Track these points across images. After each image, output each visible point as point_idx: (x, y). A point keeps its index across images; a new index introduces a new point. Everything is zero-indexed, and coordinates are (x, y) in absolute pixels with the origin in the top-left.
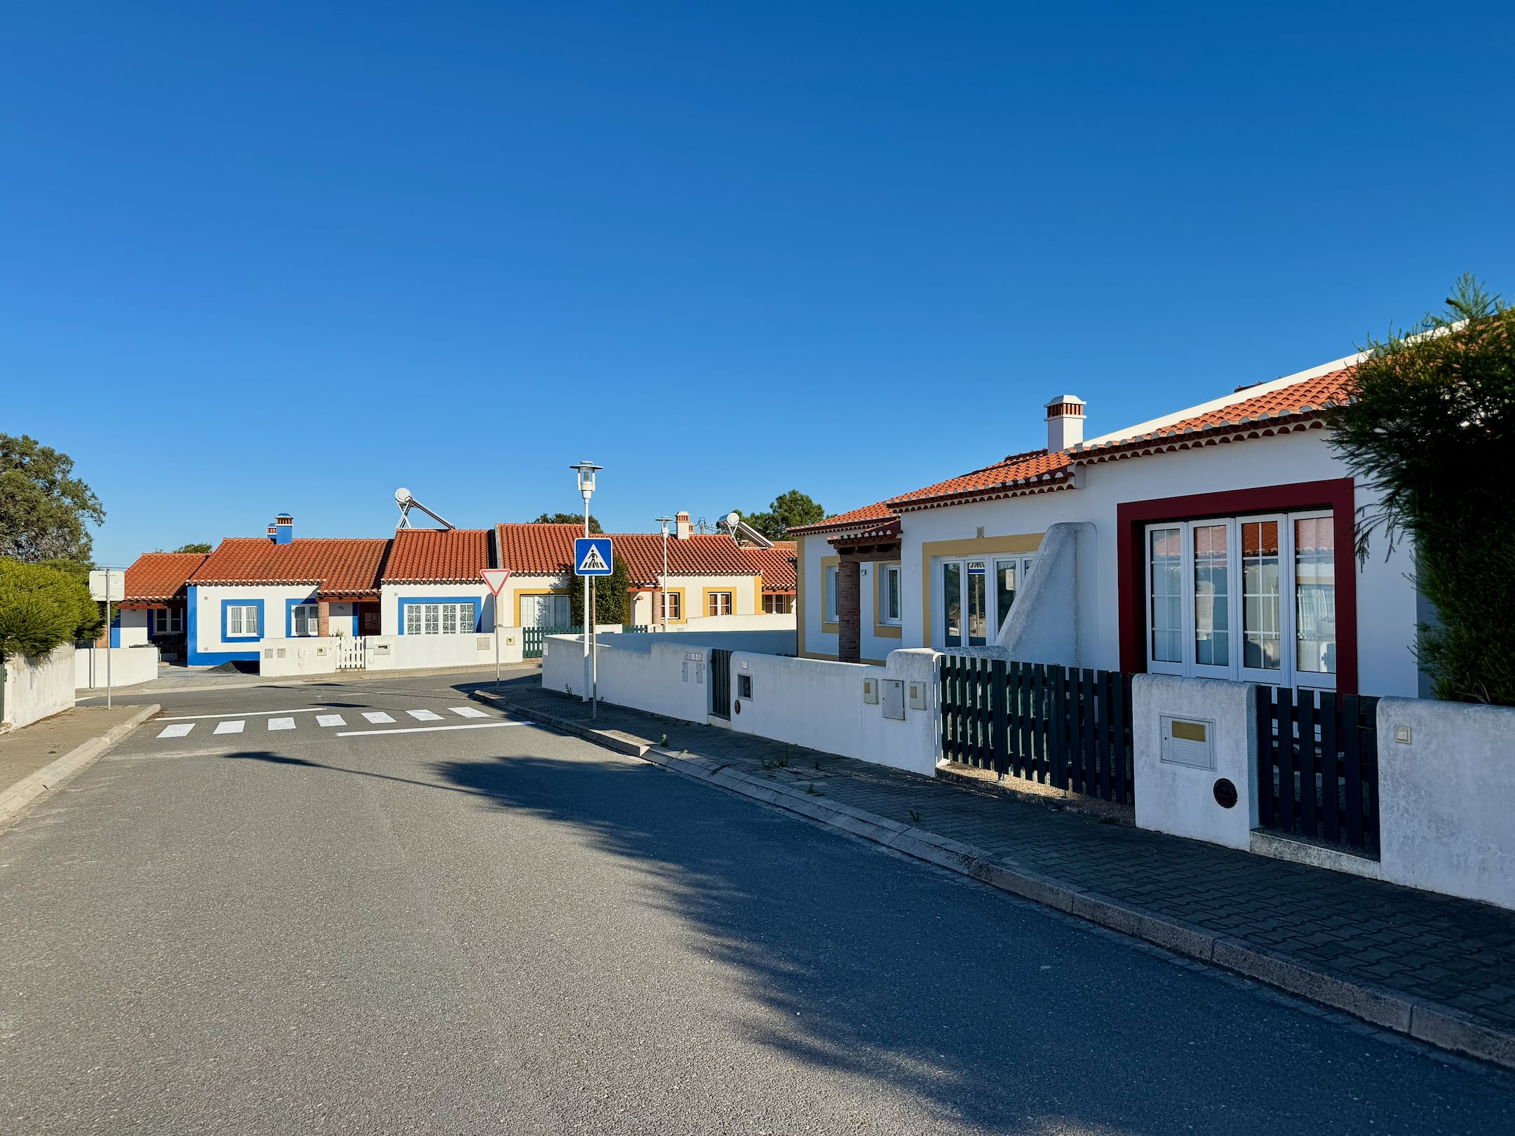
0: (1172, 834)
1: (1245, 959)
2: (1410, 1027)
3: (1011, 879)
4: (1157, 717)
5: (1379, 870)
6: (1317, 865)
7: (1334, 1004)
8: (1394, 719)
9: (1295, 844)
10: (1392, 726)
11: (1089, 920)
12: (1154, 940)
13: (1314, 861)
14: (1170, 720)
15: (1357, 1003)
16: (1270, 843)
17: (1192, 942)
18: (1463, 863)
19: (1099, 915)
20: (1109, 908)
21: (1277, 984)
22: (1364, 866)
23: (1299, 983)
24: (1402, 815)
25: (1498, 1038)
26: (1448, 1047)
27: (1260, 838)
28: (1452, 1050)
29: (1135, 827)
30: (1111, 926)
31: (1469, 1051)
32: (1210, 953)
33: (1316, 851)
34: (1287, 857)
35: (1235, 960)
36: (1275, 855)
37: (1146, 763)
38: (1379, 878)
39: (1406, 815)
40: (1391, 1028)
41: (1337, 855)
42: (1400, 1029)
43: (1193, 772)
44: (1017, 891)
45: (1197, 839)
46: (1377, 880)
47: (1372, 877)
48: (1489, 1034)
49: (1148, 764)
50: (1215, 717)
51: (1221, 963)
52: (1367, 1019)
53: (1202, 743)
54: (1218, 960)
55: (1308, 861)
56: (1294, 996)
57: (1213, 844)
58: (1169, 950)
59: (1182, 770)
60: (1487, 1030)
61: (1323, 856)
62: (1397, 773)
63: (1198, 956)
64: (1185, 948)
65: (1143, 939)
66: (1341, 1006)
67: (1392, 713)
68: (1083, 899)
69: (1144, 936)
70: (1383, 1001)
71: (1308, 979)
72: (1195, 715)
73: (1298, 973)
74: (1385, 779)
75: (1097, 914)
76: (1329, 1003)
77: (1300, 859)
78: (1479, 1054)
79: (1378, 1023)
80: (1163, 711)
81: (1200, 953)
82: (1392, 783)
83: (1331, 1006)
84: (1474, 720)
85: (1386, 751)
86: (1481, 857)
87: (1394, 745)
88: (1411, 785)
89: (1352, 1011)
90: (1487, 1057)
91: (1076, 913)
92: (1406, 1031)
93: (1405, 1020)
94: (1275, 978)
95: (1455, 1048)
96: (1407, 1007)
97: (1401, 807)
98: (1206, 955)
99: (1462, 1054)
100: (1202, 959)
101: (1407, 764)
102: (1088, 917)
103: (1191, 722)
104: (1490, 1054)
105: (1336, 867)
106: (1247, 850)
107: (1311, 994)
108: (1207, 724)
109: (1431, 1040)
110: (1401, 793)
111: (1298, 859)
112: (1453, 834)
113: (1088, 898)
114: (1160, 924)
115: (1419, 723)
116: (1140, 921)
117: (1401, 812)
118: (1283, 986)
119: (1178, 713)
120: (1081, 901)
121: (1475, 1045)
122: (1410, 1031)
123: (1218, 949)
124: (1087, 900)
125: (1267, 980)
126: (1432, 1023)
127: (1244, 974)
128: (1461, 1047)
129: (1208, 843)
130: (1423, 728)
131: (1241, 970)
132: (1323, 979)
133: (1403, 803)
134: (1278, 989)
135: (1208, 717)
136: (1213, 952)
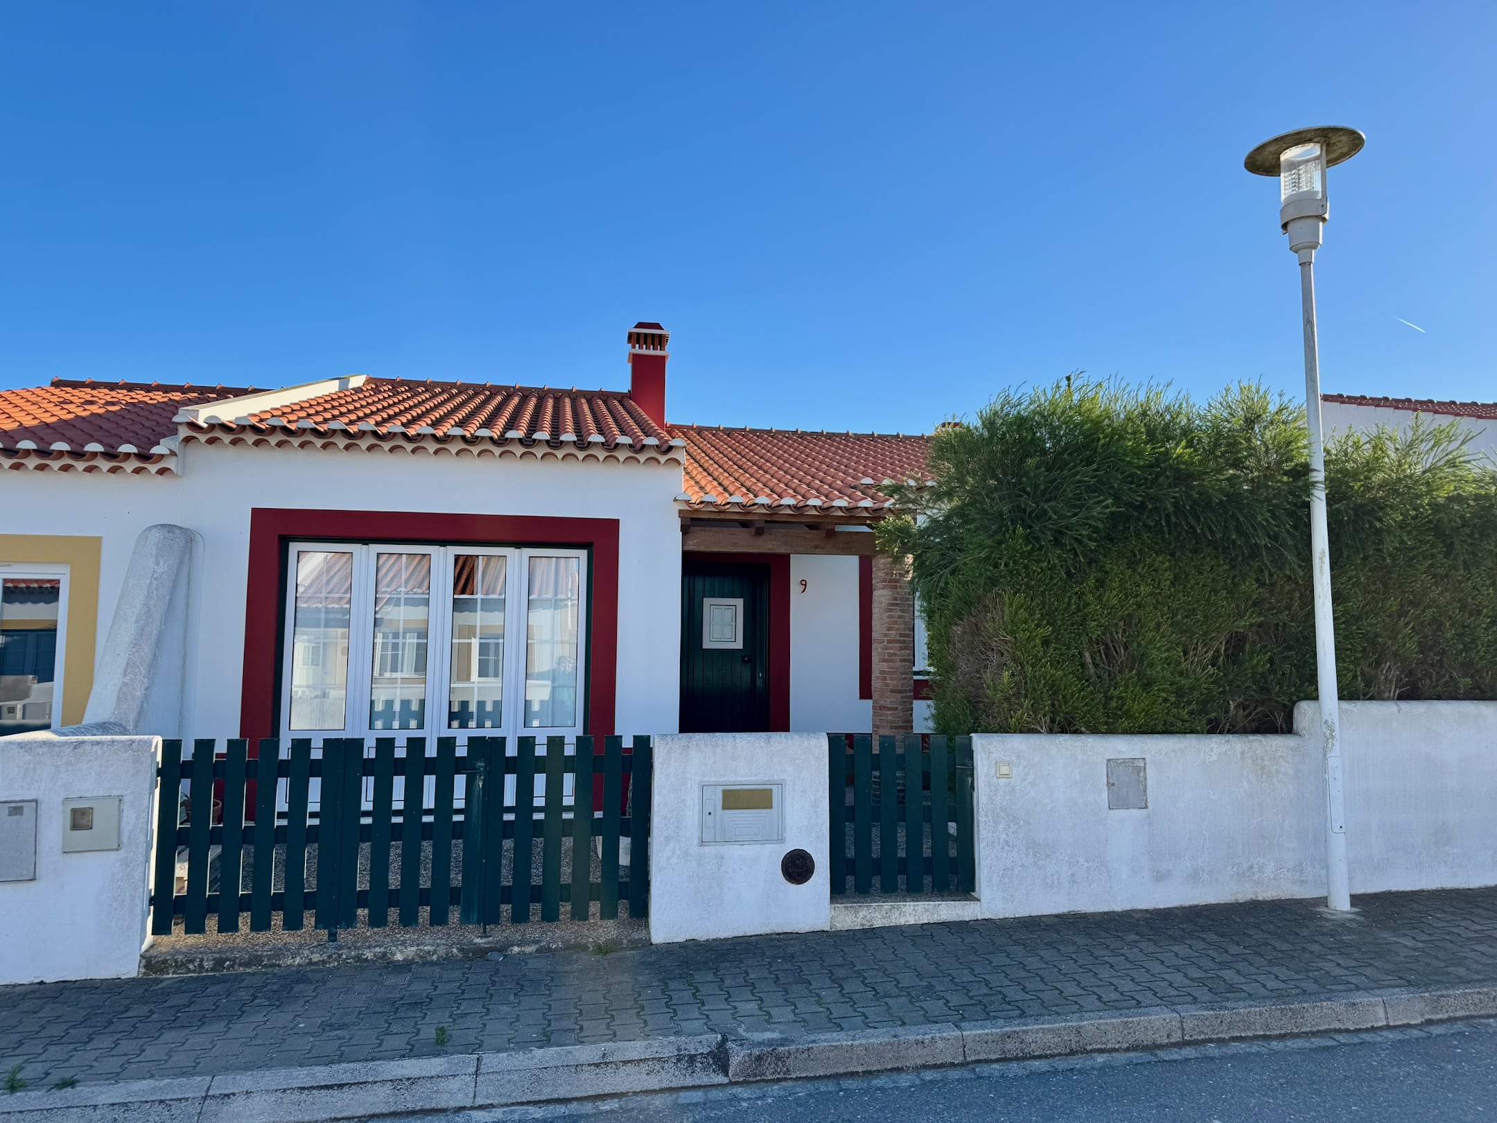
0: (714, 937)
1: (1221, 1022)
2: (1387, 1018)
3: (832, 1055)
4: (696, 788)
5: (979, 909)
6: (914, 923)
7: (1320, 1028)
8: (994, 755)
9: (887, 906)
10: (993, 762)
11: (997, 1061)
12: (1103, 1046)
13: (909, 919)
14: (719, 790)
15: (1340, 1018)
16: (856, 912)
17: (1155, 1029)
18: (1056, 881)
19: (1012, 1047)
20: (1025, 1032)
21: (1262, 1033)
22: (964, 909)
23: (1283, 1022)
24: (1003, 848)
25: (1448, 996)
26: (1418, 1021)
27: (843, 909)
28: (1422, 1022)
29: (651, 944)
30: (1036, 1054)
31: (1434, 1017)
32: (1179, 1032)
33: (912, 907)
34: (878, 923)
35: (1210, 1028)
36: (862, 925)
37: (674, 853)
38: (979, 918)
39: (1006, 848)
40: (1372, 1027)
41: (935, 905)
42: (1380, 1024)
43: (749, 851)
44: (850, 1070)
45: (753, 934)
46: (977, 920)
47: (972, 919)
48: (1442, 996)
49: (678, 852)
50: (785, 777)
51: (1195, 1037)
52: (1352, 1028)
53: (768, 810)
54: (1191, 1036)
55: (902, 921)
56: (1282, 1037)
57: (779, 934)
58: (1127, 1050)
59: (735, 850)
60: (1439, 993)
61: (920, 911)
62: (998, 807)
63: (1166, 1041)
64: (1148, 1039)
65: (1087, 1052)
66: (1327, 1027)
67: (993, 750)
68: (980, 1035)
69: (1089, 1048)
70: (1360, 1005)
71: (1290, 1014)
72: (756, 778)
73: (1279, 1012)
74: (986, 816)
75: (1009, 1046)
76: (1315, 1029)
77: (894, 921)
78: (1440, 1016)
79: (1362, 1027)
80: (706, 779)
81: (1168, 1037)
82: (993, 820)
83: (1318, 1031)
84: (1066, 748)
85: (987, 788)
86: (1072, 871)
87: (995, 781)
88: (1011, 817)
89: (1337, 1028)
90: (1445, 1016)
91: (973, 1058)
92: (1385, 1023)
93: (1382, 1015)
94: (1258, 1028)
95: (1423, 1020)
96: (1379, 1002)
97: (1001, 841)
98: (1176, 1037)
99: (1430, 1022)
100: (1172, 1043)
101: (1007, 797)
102: (994, 1057)
103: (752, 787)
104: (1447, 1012)
105: (935, 919)
106: (825, 929)
107: (1297, 1027)
108: (774, 788)
109: (1405, 1022)
110: (1001, 827)
111: (891, 922)
112: (1047, 856)
113: (989, 1031)
114: (1107, 1024)
115: (1018, 757)
116: (1078, 1031)
117: (1001, 845)
118: (1268, 1033)
119: (730, 778)
120: (977, 1039)
121: (1435, 1010)
122: (1388, 1022)
123: (1188, 1025)
124: (987, 1034)
125: (1250, 1034)
126: (1402, 1006)
127: (1224, 1039)
128: (1428, 1017)
129: (771, 934)
130: (1022, 761)
131: (1220, 1036)
132: (1304, 1008)
133: (1003, 836)
134: (1265, 1038)
135: (776, 778)
136: (1183, 1030)
